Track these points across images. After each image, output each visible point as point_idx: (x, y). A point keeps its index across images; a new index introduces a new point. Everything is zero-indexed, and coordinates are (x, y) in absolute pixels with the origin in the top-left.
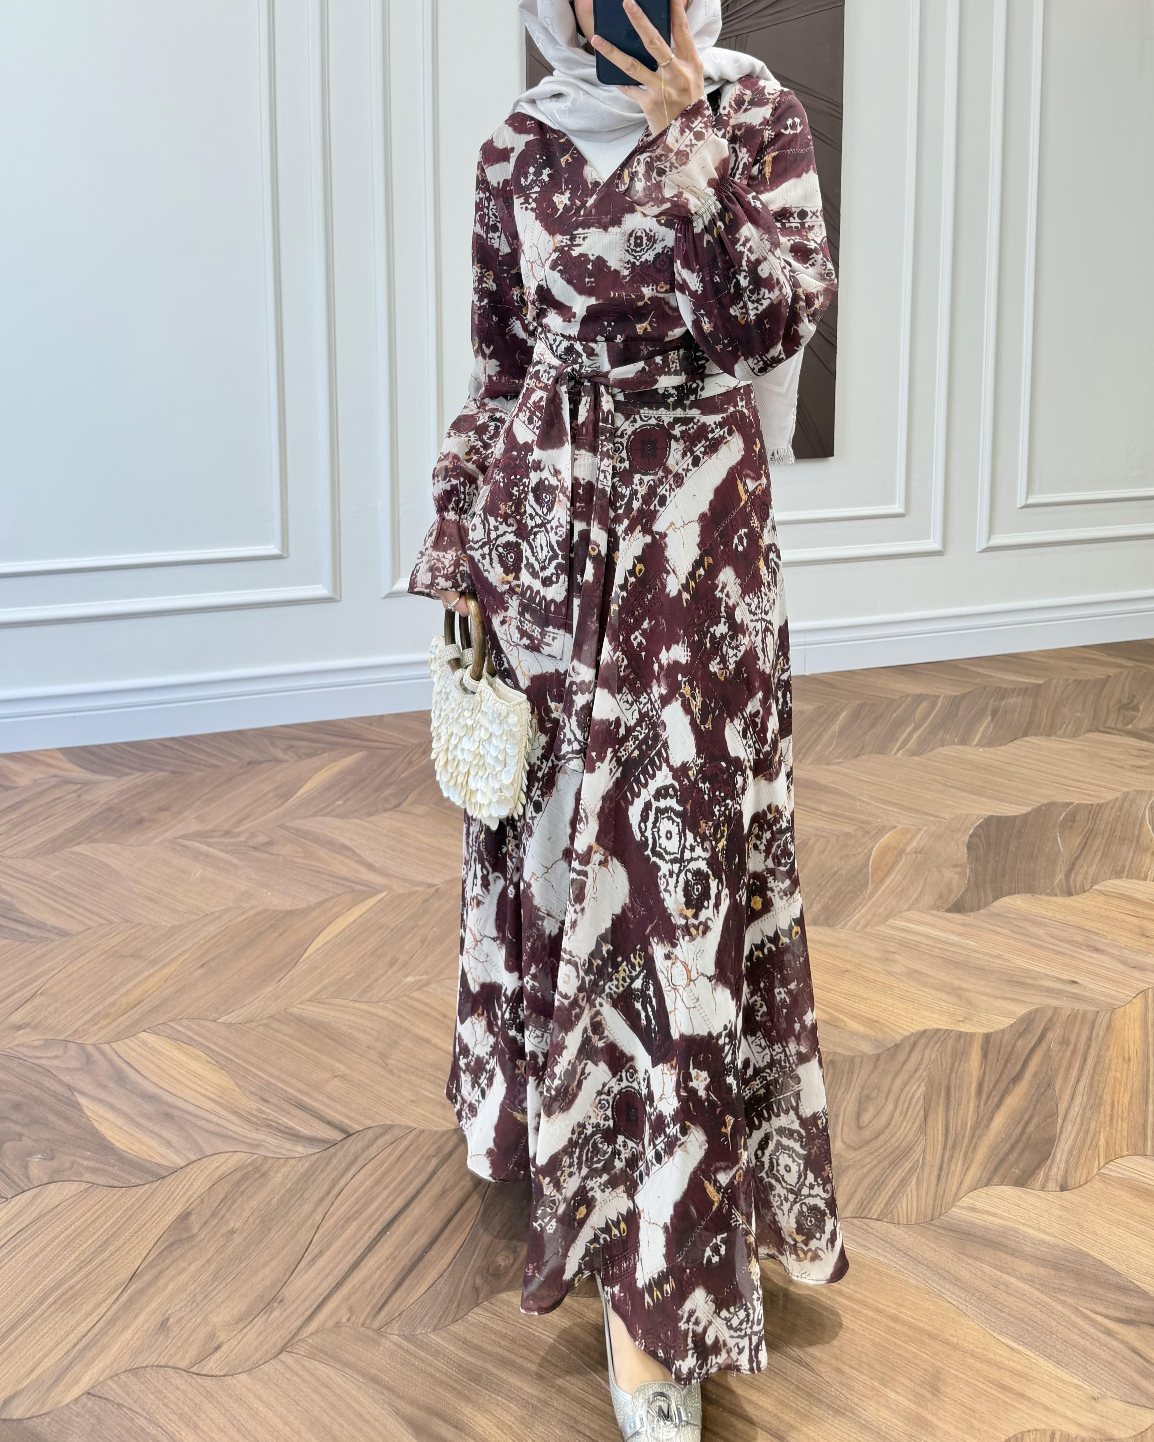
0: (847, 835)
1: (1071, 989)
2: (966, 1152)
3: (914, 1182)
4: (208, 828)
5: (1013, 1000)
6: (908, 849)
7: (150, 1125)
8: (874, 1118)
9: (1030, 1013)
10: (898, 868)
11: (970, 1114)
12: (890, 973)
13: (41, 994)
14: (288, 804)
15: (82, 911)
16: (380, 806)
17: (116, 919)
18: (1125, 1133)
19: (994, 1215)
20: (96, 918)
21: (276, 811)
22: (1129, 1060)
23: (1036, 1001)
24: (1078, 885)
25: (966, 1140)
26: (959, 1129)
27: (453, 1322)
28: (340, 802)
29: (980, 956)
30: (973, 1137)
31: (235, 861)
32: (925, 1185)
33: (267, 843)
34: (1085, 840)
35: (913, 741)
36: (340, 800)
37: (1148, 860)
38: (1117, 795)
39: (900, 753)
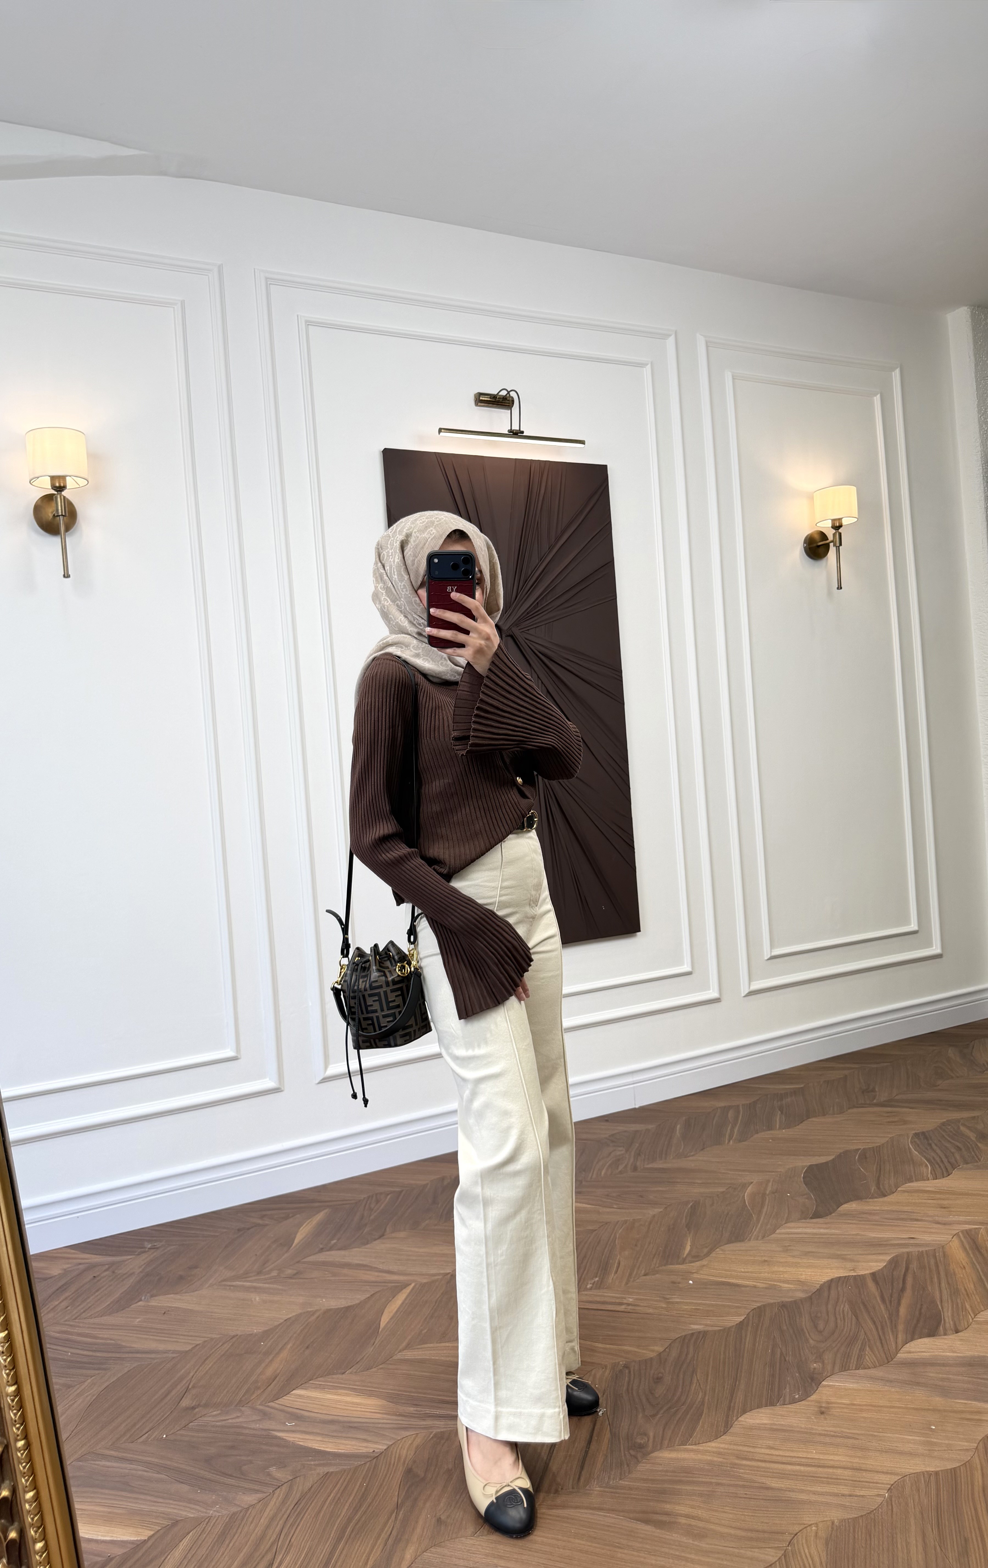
0: (723, 1192)
1: (912, 1241)
2: (892, 1329)
3: (867, 1349)
5: (880, 1254)
6: (768, 1192)
7: (344, 1435)
8: (826, 1326)
9: (893, 1259)
10: (767, 1204)
11: (884, 1312)
12: (794, 1256)
13: (193, 1387)
14: (293, 1249)
15: (181, 1337)
16: (369, 1238)
17: (214, 1336)
18: (979, 1300)
19: (922, 1352)
20: (198, 1339)
21: (286, 1255)
22: (964, 1268)
23: (894, 1252)
24: (887, 1190)
25: (888, 1324)
26: (881, 1319)
27: (630, 1472)
28: (335, 1241)
29: (846, 1237)
30: (892, 1321)
31: (280, 1287)
32: (875, 1348)
33: (295, 1275)
34: (879, 1166)
35: (735, 1134)
36: (333, 1240)
37: (925, 1170)
38: (887, 1139)
39: (731, 1142)
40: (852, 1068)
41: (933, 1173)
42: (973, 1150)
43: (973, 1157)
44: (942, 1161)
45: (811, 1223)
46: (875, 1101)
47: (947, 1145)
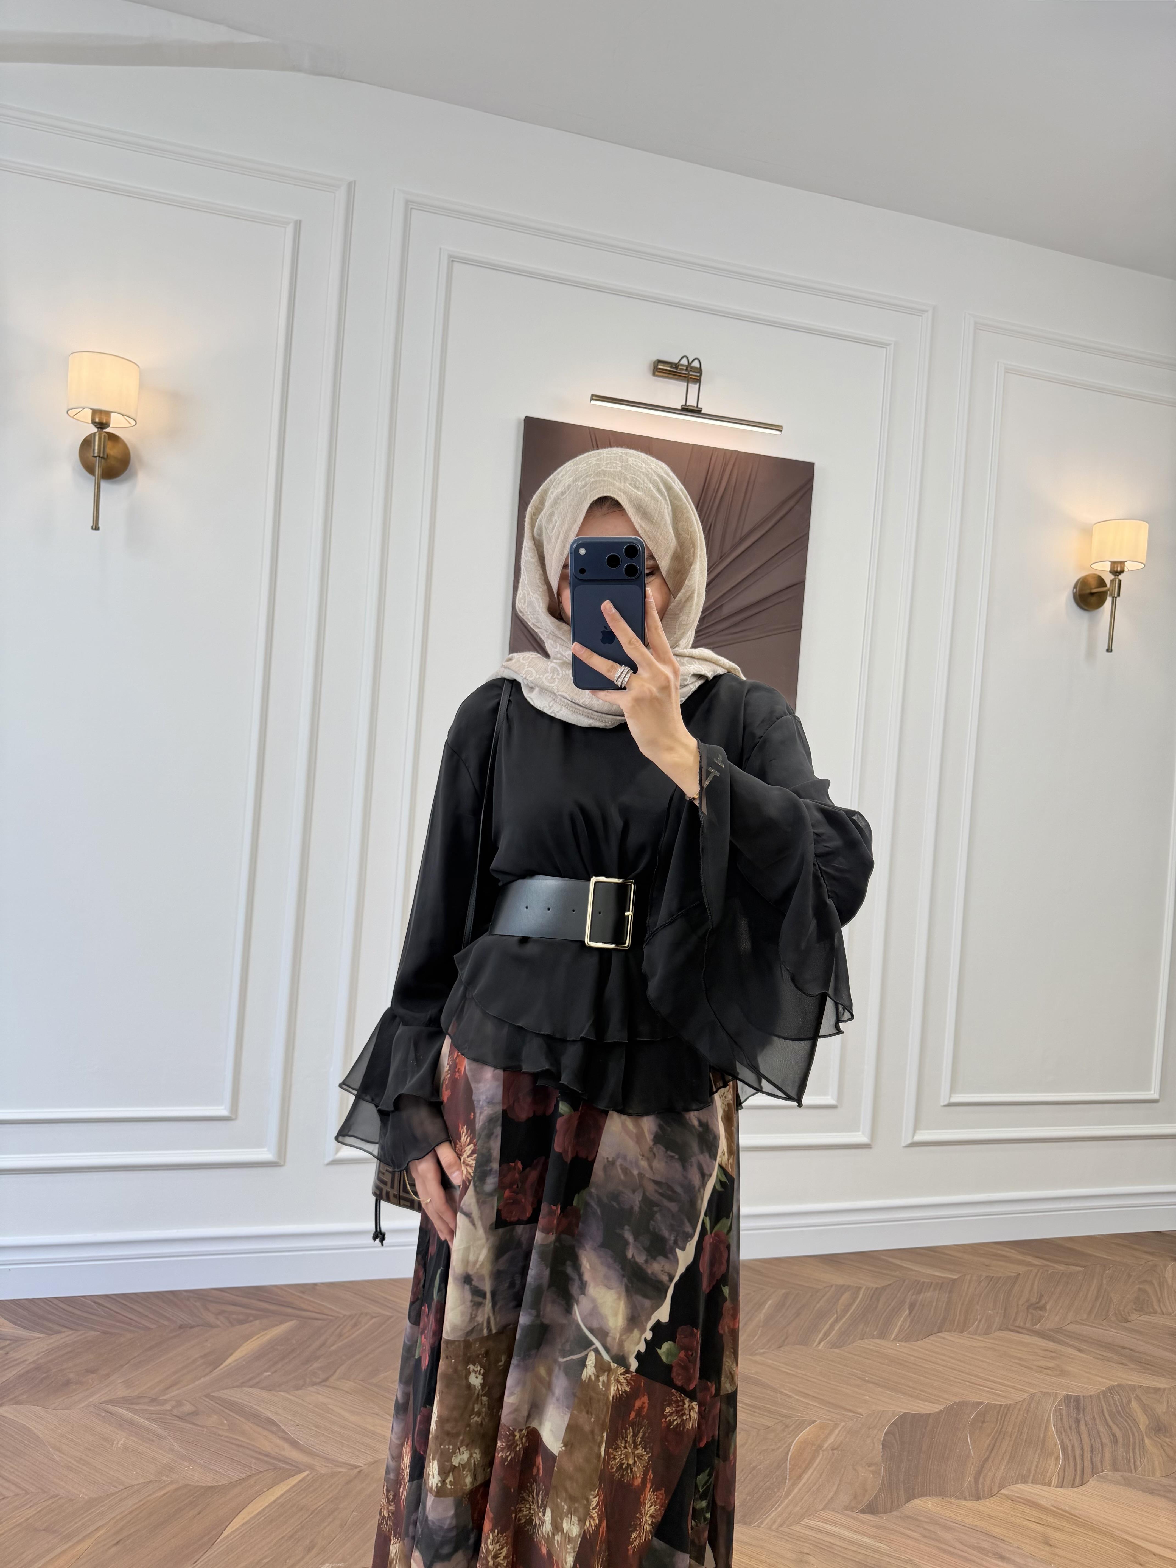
0: (767, 1428)
4: (136, 1393)
6: (826, 1446)
10: (815, 1465)
14: (217, 1372)
16: (308, 1380)
21: (203, 1379)
24: (986, 1489)
28: (269, 1373)
29: (892, 1560)
31: (160, 1431)
33: (192, 1413)
34: (993, 1442)
35: (834, 1332)
36: (267, 1372)
37: (1052, 1465)
38: (1025, 1396)
39: (822, 1344)
40: (1030, 1264)
41: (1061, 1475)
42: (1134, 1449)
43: (1129, 1461)
44: (1083, 1456)
45: (854, 1518)
46: (1037, 1326)
47: (1102, 1429)
